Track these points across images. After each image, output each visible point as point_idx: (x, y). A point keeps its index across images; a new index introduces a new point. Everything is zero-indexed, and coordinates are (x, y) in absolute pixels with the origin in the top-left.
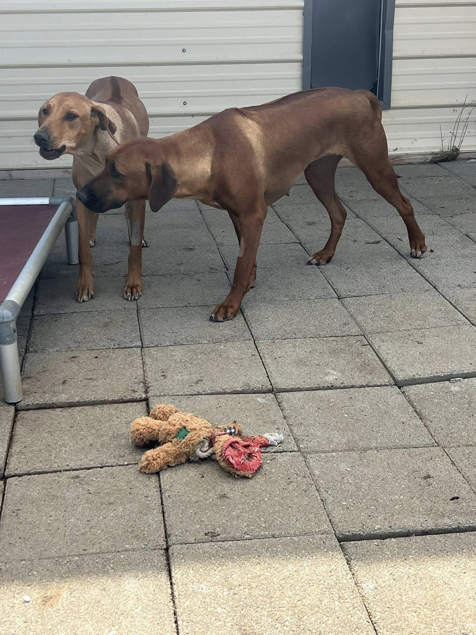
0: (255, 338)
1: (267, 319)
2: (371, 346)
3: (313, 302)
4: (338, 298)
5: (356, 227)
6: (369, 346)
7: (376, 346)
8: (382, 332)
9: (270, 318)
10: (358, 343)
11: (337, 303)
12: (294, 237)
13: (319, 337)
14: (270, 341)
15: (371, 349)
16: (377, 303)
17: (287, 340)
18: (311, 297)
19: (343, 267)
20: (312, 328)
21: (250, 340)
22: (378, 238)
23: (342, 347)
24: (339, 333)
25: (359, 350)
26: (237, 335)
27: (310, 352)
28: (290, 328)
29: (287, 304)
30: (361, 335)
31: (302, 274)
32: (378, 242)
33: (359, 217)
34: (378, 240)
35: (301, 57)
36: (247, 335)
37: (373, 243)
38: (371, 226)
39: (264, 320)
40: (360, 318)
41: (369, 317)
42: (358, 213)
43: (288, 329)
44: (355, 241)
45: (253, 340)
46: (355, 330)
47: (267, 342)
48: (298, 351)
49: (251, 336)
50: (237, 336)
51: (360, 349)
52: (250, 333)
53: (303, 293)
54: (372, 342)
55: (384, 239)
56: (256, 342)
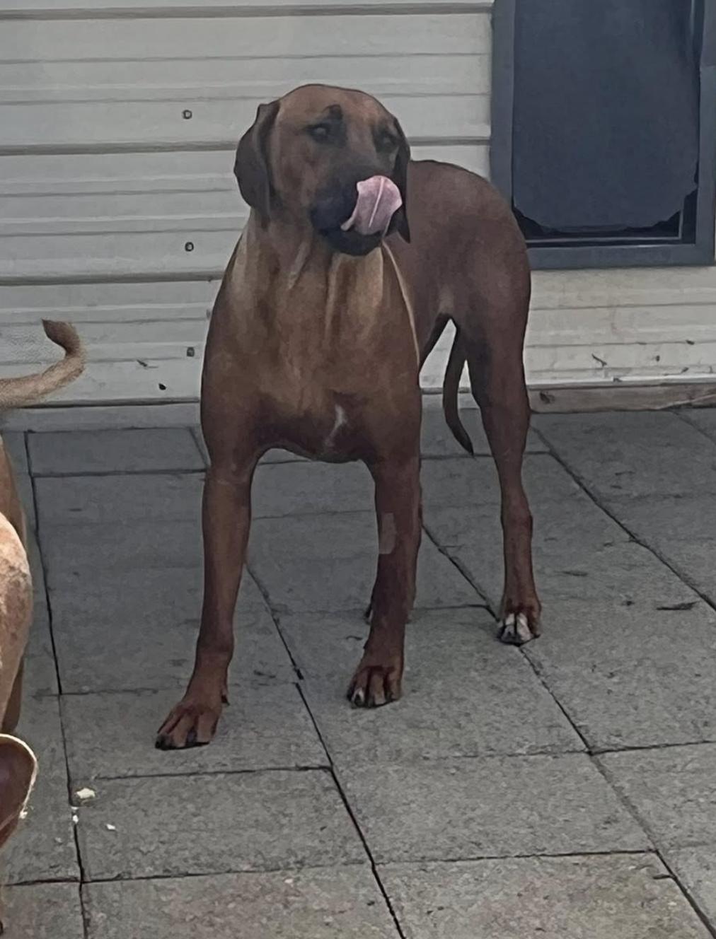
0: (373, 856)
1: (405, 808)
2: (675, 879)
3: (524, 763)
4: (590, 753)
5: (631, 567)
6: (671, 880)
7: (690, 882)
8: (704, 843)
9: (413, 806)
10: (644, 870)
11: (586, 766)
12: (471, 592)
13: (539, 854)
14: (415, 866)
15: (677, 887)
16: (690, 767)
17: (458, 863)
18: (519, 751)
19: (601, 671)
20: (523, 831)
21: (361, 862)
22: (690, 596)
23: (602, 882)
24: (592, 845)
25: (644, 889)
26: (329, 849)
27: (519, 895)
28: (465, 831)
29: (458, 768)
30: (650, 850)
31: (493, 687)
32: (688, 607)
33: (638, 542)
34: (687, 601)
35: (486, 132)
36: (355, 848)
37: (676, 608)
38: (669, 563)
39: (399, 810)
40: (646, 806)
41: (670, 802)
42: (634, 531)
43: (461, 832)
44: (629, 603)
45: (370, 862)
46: (635, 838)
47: (407, 868)
48: (487, 893)
49: (363, 850)
50: (327, 852)
51: (647, 886)
52: (361, 843)
53: (498, 740)
54: (677, 870)
55: (703, 596)
56: (377, 868)
